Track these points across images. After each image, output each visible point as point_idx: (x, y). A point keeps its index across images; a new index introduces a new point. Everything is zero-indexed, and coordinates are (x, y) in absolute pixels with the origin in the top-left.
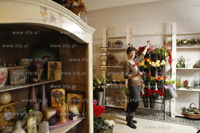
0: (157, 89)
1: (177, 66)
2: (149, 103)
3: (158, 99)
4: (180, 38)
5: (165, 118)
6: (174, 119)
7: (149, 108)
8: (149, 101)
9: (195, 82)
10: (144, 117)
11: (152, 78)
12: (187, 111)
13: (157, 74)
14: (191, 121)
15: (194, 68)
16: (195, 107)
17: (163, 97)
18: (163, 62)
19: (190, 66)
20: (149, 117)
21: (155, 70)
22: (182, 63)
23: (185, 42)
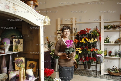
0: (92, 57)
1: (104, 42)
2: (87, 66)
3: (93, 63)
4: (106, 25)
5: (98, 75)
6: (103, 76)
7: (87, 69)
8: (87, 64)
9: (116, 52)
10: (84, 75)
11: (89, 50)
12: (111, 71)
13: (92, 47)
14: (114, 77)
15: (115, 43)
16: (116, 68)
17: (96, 62)
18: (96, 40)
19: (112, 42)
20: (87, 75)
21: (91, 45)
22: (108, 40)
23: (109, 27)
